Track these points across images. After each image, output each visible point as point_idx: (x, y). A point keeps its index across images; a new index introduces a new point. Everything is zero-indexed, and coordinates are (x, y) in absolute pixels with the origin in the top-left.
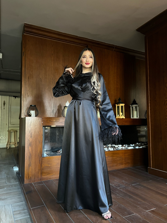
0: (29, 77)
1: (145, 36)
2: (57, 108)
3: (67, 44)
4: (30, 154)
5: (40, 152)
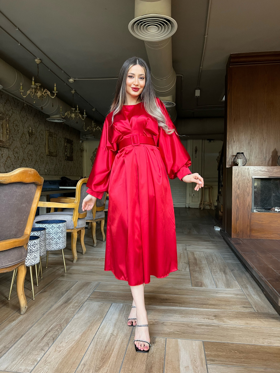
0: (235, 119)
2: (271, 154)
4: (238, 207)
5: (249, 206)
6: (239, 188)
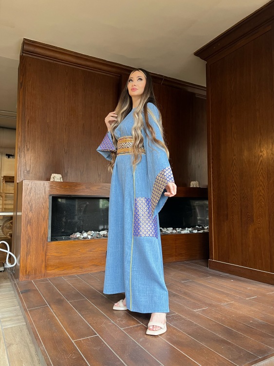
0: (30, 121)
1: (206, 63)
3: (89, 72)
4: (29, 237)
5: (44, 233)
6: (31, 210)
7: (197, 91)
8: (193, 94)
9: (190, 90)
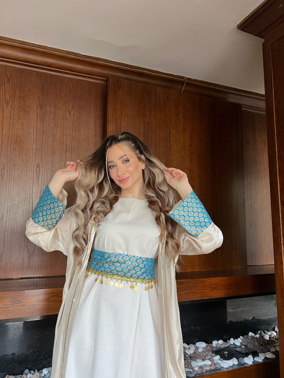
1: (263, 40)
3: (52, 75)
7: (244, 101)
8: (238, 106)
9: (232, 99)
